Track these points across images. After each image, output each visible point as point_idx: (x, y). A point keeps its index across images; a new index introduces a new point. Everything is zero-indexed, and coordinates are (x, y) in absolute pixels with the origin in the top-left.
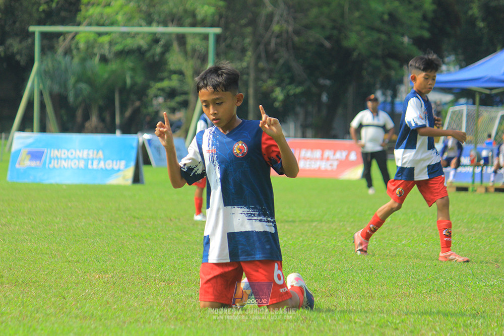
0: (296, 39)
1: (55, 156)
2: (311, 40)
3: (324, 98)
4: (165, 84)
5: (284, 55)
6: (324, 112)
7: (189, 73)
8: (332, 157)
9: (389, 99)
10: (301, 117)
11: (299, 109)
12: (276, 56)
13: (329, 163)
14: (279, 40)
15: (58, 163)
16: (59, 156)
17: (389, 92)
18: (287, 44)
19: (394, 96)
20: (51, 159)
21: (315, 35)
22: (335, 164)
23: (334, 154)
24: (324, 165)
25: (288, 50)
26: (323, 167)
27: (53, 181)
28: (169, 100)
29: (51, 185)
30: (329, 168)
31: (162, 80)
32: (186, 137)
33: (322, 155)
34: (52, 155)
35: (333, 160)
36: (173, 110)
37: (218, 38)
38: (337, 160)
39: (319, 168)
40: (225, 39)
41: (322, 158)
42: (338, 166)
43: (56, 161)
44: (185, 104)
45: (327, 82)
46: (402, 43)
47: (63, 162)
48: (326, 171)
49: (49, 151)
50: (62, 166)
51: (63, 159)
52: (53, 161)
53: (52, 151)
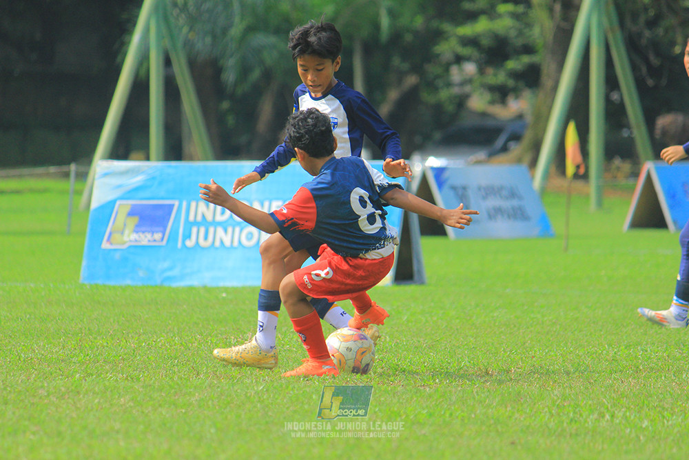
1: (199, 218)
15: (206, 238)
16: (209, 217)
20: (189, 225)
27: (195, 282)
28: (489, 70)
29: (191, 289)
34: (191, 218)
36: (501, 95)
43: (202, 230)
44: (532, 77)
47: (220, 231)
49: (184, 204)
50: (217, 243)
51: (220, 224)
52: (194, 230)
53: (193, 204)
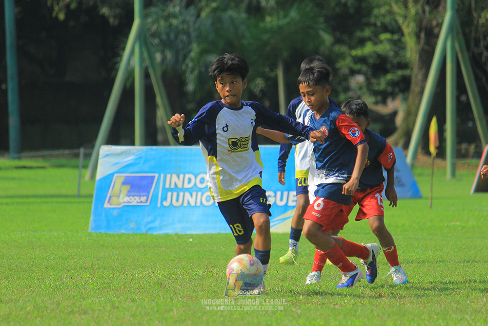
1: (173, 186)
15: (177, 200)
16: (180, 185)
20: (165, 191)
27: (170, 231)
28: (375, 80)
29: (167, 236)
34: (167, 186)
36: (383, 97)
43: (175, 194)
44: (404, 85)
47: (187, 195)
49: (162, 176)
50: (186, 204)
51: (187, 190)
52: (169, 194)
53: (169, 176)
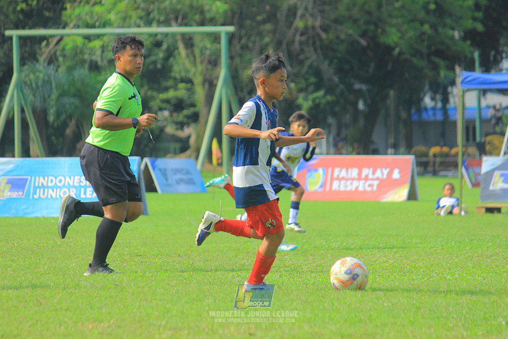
0: (324, 36)
1: (40, 185)
2: (343, 36)
3: (361, 106)
4: (171, 94)
5: (312, 57)
6: (361, 122)
7: (198, 80)
8: (371, 176)
9: (439, 105)
10: (334, 129)
11: (331, 120)
12: (302, 57)
13: (369, 182)
14: (304, 38)
15: (44, 194)
16: (45, 184)
17: (438, 97)
18: (314, 43)
19: (445, 100)
20: (35, 188)
21: (348, 31)
22: (376, 183)
23: (374, 173)
24: (362, 186)
25: (315, 50)
26: (361, 189)
27: (39, 215)
28: (175, 114)
29: (37, 218)
30: (369, 189)
31: (166, 89)
32: (197, 158)
33: (360, 174)
34: (37, 184)
35: (372, 180)
36: (181, 125)
37: (231, 38)
38: (377, 179)
39: (357, 188)
40: (240, 39)
41: (359, 179)
42: (378, 185)
43: (42, 190)
44: (195, 118)
45: (364, 87)
46: (452, 38)
47: (50, 191)
48: (365, 192)
49: (33, 178)
50: (49, 196)
51: (50, 187)
52: (38, 190)
53: (37, 178)
